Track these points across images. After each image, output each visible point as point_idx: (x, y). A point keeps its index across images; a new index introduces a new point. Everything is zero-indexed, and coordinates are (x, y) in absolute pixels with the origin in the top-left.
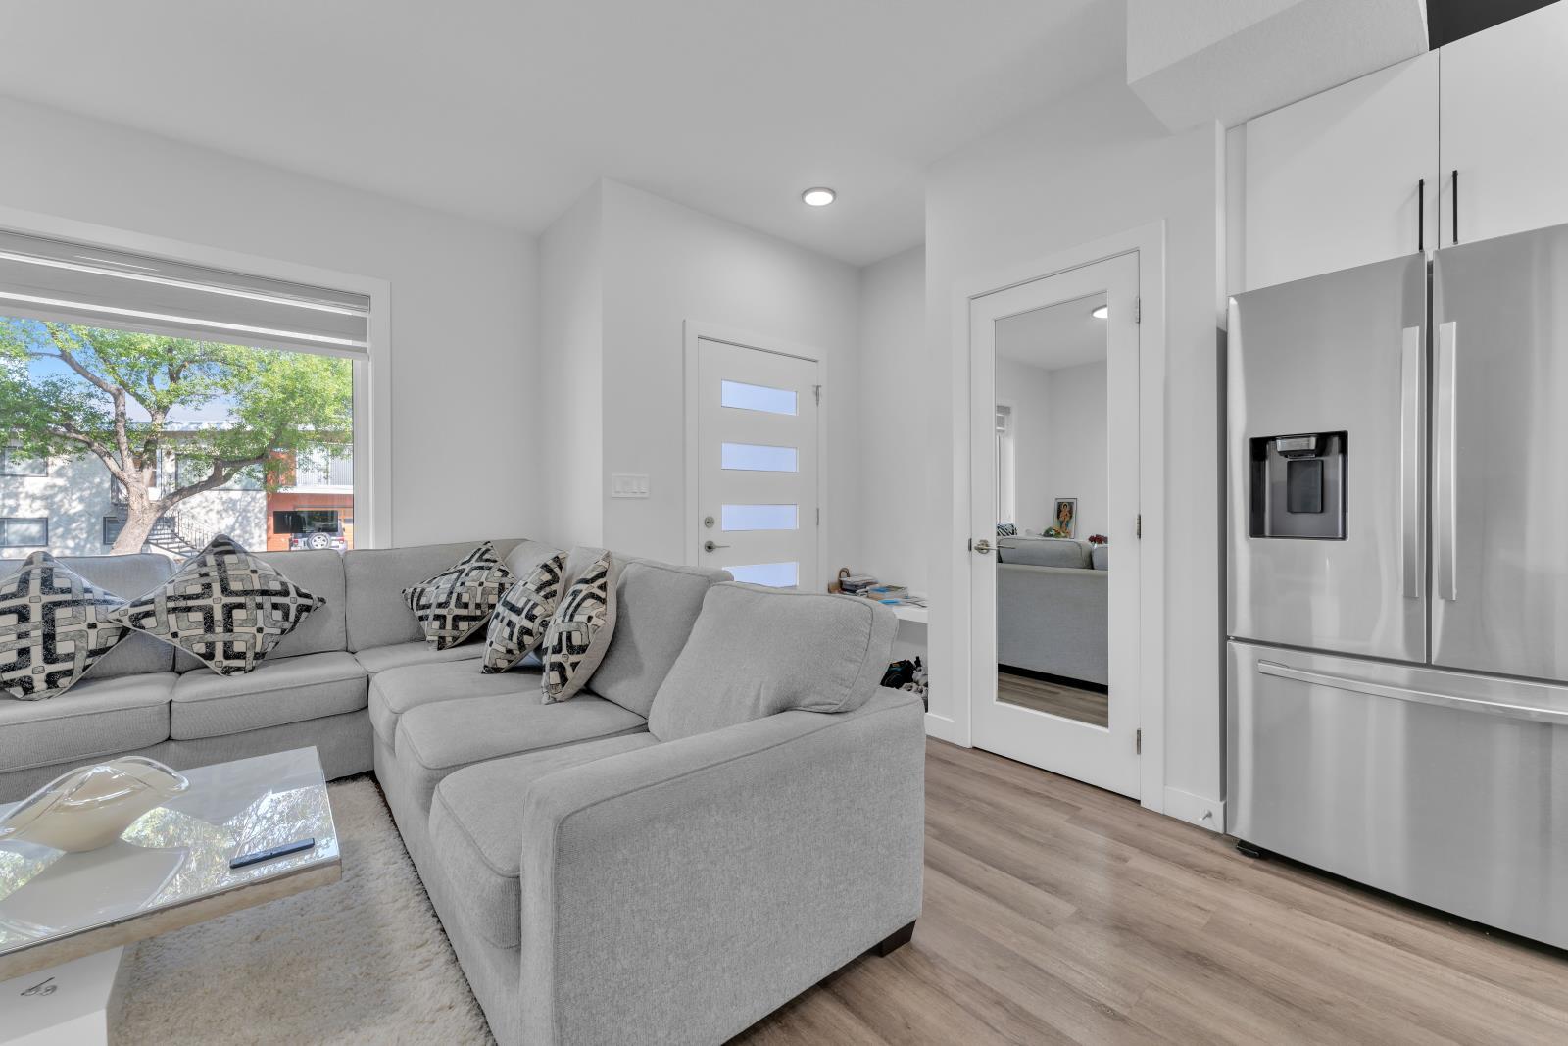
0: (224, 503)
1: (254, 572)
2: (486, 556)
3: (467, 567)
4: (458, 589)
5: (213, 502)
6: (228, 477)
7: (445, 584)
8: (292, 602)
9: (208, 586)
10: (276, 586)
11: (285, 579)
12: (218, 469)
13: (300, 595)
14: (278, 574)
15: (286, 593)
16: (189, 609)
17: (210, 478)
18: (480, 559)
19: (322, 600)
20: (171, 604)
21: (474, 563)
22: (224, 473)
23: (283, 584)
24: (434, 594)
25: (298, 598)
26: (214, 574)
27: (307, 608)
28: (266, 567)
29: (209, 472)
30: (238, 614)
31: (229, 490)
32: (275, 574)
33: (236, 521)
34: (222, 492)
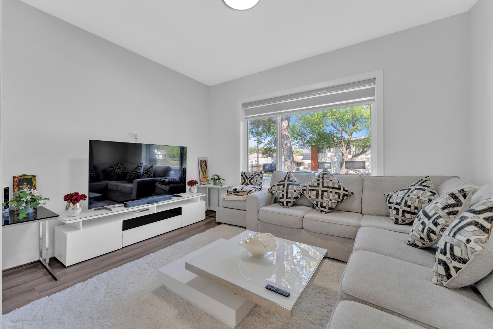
0: (366, 159)
1: (331, 181)
2: (424, 184)
3: (413, 188)
4: (406, 198)
5: (363, 158)
6: (366, 151)
7: (401, 194)
8: (341, 192)
9: (319, 184)
10: (337, 186)
11: (341, 184)
12: (363, 149)
13: (344, 190)
14: (339, 182)
15: (339, 189)
16: (313, 190)
17: (362, 152)
18: (421, 185)
19: (352, 193)
20: (310, 188)
21: (417, 186)
22: (365, 150)
23: (339, 186)
24: (396, 198)
25: (344, 191)
26: (321, 180)
27: (347, 195)
28: (335, 179)
29: (362, 150)
30: (325, 194)
31: (367, 155)
32: (337, 182)
34: (366, 156)
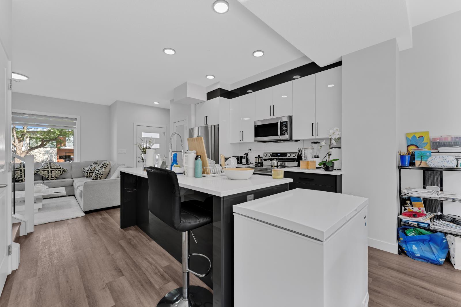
1: (55, 165)
3: (93, 165)
8: (62, 170)
9: (48, 167)
10: (59, 167)
11: (61, 166)
13: (63, 169)
15: (61, 168)
16: (45, 170)
18: (95, 163)
19: (67, 170)
20: (43, 170)
21: (94, 164)
23: (60, 167)
26: (49, 165)
27: (64, 171)
28: (57, 164)
30: (53, 171)
31: (46, 148)
33: (48, 157)
